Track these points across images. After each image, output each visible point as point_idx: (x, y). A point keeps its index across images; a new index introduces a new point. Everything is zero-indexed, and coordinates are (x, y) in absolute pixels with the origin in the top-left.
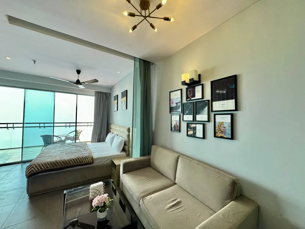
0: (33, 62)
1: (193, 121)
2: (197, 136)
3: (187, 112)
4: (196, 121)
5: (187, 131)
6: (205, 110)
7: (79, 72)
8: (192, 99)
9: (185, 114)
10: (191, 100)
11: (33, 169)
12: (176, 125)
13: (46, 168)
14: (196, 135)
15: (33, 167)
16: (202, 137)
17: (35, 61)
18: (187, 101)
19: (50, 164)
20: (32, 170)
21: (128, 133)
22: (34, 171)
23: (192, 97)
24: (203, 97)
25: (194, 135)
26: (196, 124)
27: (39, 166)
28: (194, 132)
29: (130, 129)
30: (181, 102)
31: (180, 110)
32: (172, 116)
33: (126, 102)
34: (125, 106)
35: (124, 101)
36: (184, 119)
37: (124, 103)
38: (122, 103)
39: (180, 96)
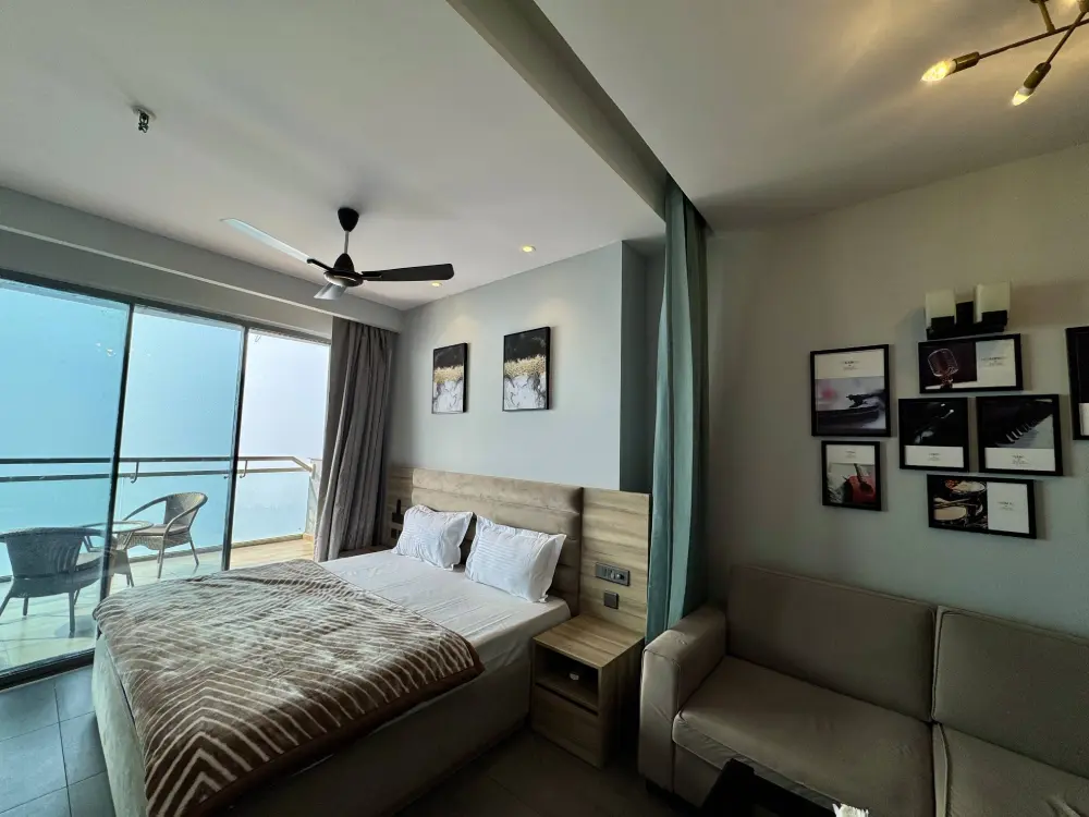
0: (137, 119)
1: (966, 468)
2: (991, 527)
3: (927, 434)
4: (983, 468)
5: (932, 507)
6: (1035, 434)
7: (349, 218)
8: (955, 386)
9: (918, 440)
10: (947, 389)
11: (202, 777)
12: (856, 485)
13: (279, 750)
14: (986, 522)
15: (202, 766)
16: (1026, 530)
17: (144, 116)
18: (923, 390)
19: (296, 724)
20: (203, 787)
21: (575, 513)
22: (216, 787)
23: (958, 379)
24: (1020, 385)
25: (970, 522)
26: (984, 481)
27: (235, 750)
28: (971, 510)
29: (586, 495)
30: (885, 394)
31: (880, 424)
32: (830, 448)
33: (543, 377)
34: (540, 393)
35: (526, 374)
36: (909, 462)
37: (531, 382)
38: (514, 382)
39: (881, 373)
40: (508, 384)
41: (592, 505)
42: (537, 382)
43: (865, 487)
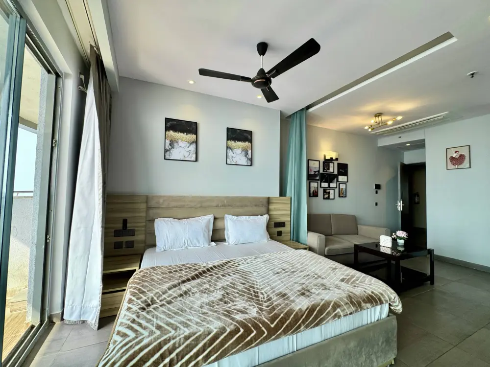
1: (328, 187)
2: (330, 198)
4: (330, 187)
5: (324, 195)
6: (334, 181)
8: (327, 171)
9: (323, 181)
16: (333, 198)
18: (323, 171)
24: (334, 172)
25: (328, 197)
26: (330, 189)
28: (328, 195)
29: (270, 199)
30: (319, 171)
31: (318, 178)
32: (311, 183)
33: (250, 152)
34: (248, 159)
35: (241, 149)
36: (322, 186)
37: (243, 153)
38: (234, 151)
39: (318, 166)
40: (229, 151)
41: (273, 203)
42: (247, 154)
43: (316, 192)
